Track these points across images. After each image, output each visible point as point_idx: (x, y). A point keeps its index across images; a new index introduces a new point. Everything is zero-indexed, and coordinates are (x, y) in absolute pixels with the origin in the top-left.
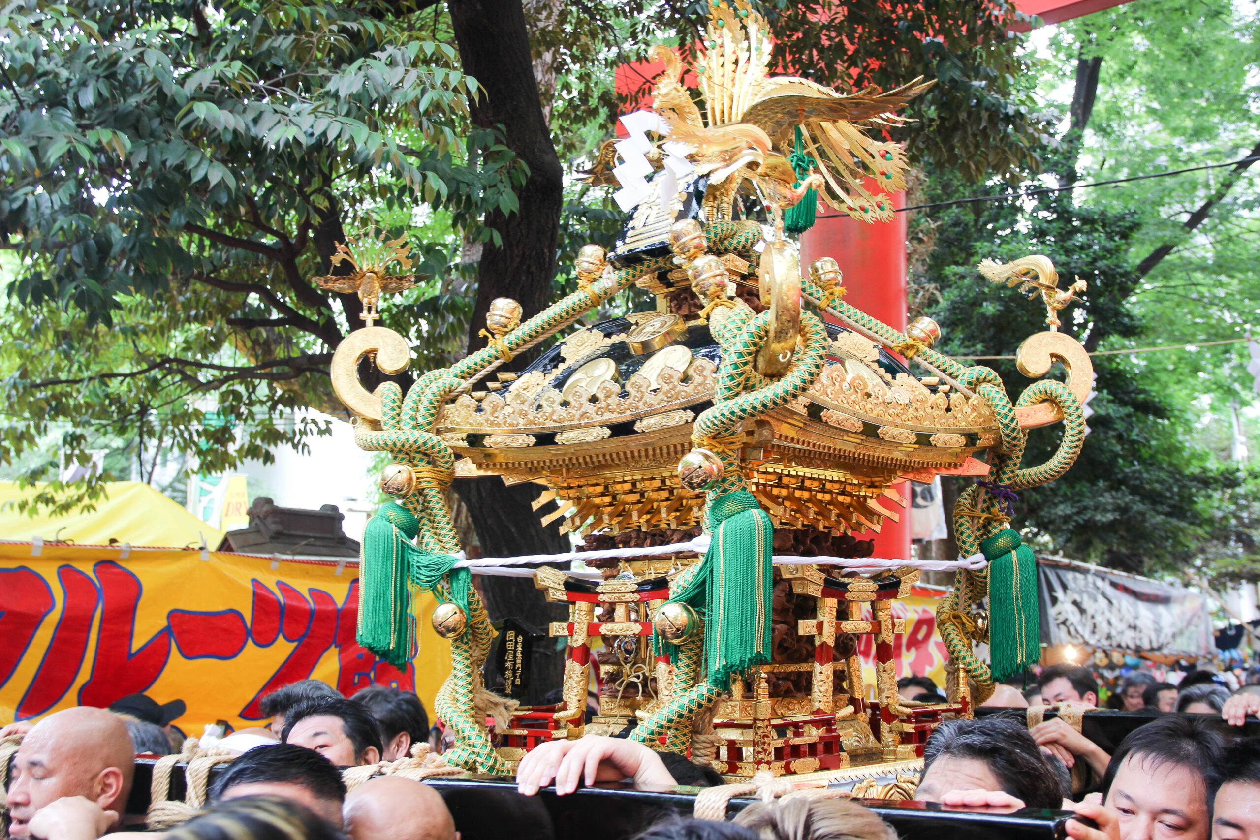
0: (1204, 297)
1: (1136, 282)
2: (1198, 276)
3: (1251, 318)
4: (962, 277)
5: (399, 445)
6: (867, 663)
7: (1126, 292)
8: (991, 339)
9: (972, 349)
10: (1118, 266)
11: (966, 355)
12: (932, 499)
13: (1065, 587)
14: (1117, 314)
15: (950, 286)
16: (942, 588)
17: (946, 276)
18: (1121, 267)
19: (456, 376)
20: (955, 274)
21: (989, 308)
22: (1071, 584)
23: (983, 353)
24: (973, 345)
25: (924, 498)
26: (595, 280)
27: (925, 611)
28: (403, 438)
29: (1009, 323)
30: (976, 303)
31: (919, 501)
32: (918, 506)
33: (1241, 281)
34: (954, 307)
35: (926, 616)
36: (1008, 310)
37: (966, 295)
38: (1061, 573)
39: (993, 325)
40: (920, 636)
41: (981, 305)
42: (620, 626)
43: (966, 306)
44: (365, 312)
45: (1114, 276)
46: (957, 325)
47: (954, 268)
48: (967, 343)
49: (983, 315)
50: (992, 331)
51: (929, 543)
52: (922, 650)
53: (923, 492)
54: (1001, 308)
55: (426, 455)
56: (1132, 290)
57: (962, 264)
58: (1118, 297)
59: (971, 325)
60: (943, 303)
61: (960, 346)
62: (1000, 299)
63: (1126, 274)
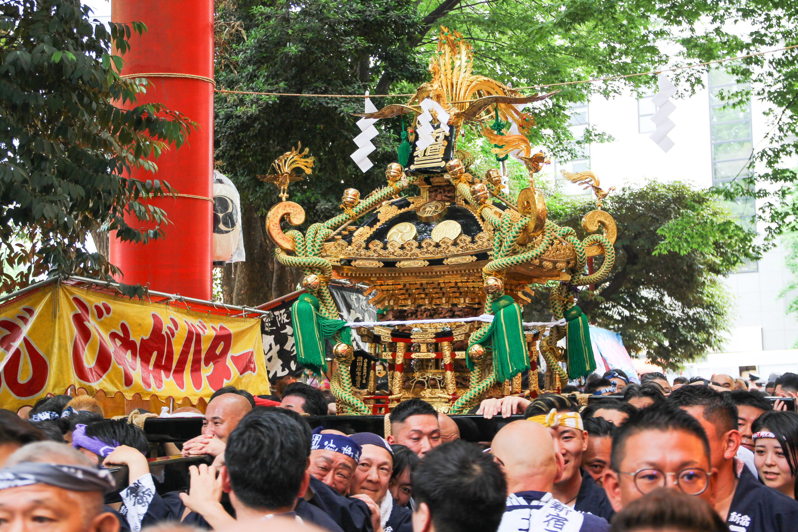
0: (480, 50)
1: (423, 32)
2: (477, 31)
3: (517, 71)
4: (268, 18)
5: (307, 264)
6: (168, 377)
7: (414, 42)
8: (293, 78)
9: (276, 86)
10: (406, 16)
11: (269, 91)
12: (233, 225)
13: (349, 308)
14: (405, 60)
15: (257, 26)
16: (239, 307)
17: (253, 15)
18: (410, 18)
19: (328, 228)
20: (262, 14)
21: (293, 49)
22: (355, 304)
23: (285, 91)
24: (277, 83)
25: (226, 224)
26: (397, 181)
27: (222, 328)
28: (309, 260)
29: (310, 64)
30: (280, 43)
31: (221, 226)
32: (221, 232)
33: (511, 38)
34: (260, 45)
35: (223, 333)
36: (309, 51)
37: (272, 35)
38: (346, 294)
39: (295, 65)
40: (218, 352)
41: (285, 45)
42: (424, 354)
43: (271, 46)
44: (282, 193)
45: (403, 26)
46: (263, 64)
47: (262, 8)
48: (271, 81)
49: (286, 54)
50: (294, 70)
51: (230, 264)
52: (219, 364)
53: (224, 218)
54: (303, 49)
55: (320, 269)
56: (420, 40)
57: (269, 6)
58: (407, 45)
59: (276, 64)
60: (250, 42)
61: (264, 84)
62: (302, 40)
63: (414, 25)
